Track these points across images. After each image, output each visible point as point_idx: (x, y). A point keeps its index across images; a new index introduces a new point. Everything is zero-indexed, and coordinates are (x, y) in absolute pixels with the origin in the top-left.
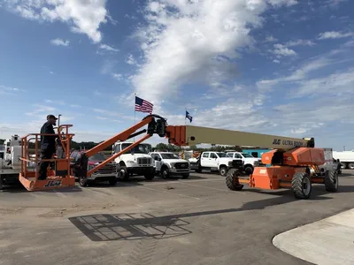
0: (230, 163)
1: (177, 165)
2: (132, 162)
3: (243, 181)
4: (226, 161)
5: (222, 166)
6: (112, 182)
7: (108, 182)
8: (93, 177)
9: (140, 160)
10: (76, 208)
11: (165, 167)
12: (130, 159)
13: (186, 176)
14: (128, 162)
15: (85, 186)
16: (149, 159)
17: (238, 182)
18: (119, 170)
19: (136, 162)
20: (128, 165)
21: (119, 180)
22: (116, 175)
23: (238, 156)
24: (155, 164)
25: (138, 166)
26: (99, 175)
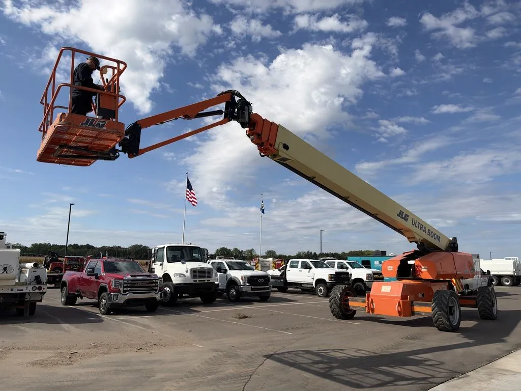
0: (331, 276)
1: (252, 280)
2: (181, 275)
3: (355, 303)
4: (324, 273)
5: (320, 282)
6: (149, 308)
7: (144, 308)
8: (122, 298)
9: (194, 272)
10: (94, 350)
11: (232, 282)
12: (179, 271)
13: (264, 298)
14: (176, 275)
15: (108, 313)
16: (209, 270)
17: (348, 305)
18: (161, 289)
19: (188, 275)
20: (176, 280)
21: (162, 303)
22: (158, 296)
23: (341, 266)
24: (217, 279)
25: (191, 281)
26: (130, 296)
